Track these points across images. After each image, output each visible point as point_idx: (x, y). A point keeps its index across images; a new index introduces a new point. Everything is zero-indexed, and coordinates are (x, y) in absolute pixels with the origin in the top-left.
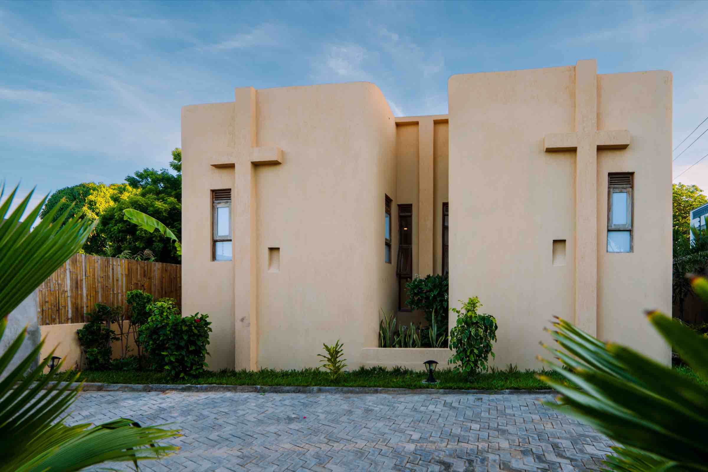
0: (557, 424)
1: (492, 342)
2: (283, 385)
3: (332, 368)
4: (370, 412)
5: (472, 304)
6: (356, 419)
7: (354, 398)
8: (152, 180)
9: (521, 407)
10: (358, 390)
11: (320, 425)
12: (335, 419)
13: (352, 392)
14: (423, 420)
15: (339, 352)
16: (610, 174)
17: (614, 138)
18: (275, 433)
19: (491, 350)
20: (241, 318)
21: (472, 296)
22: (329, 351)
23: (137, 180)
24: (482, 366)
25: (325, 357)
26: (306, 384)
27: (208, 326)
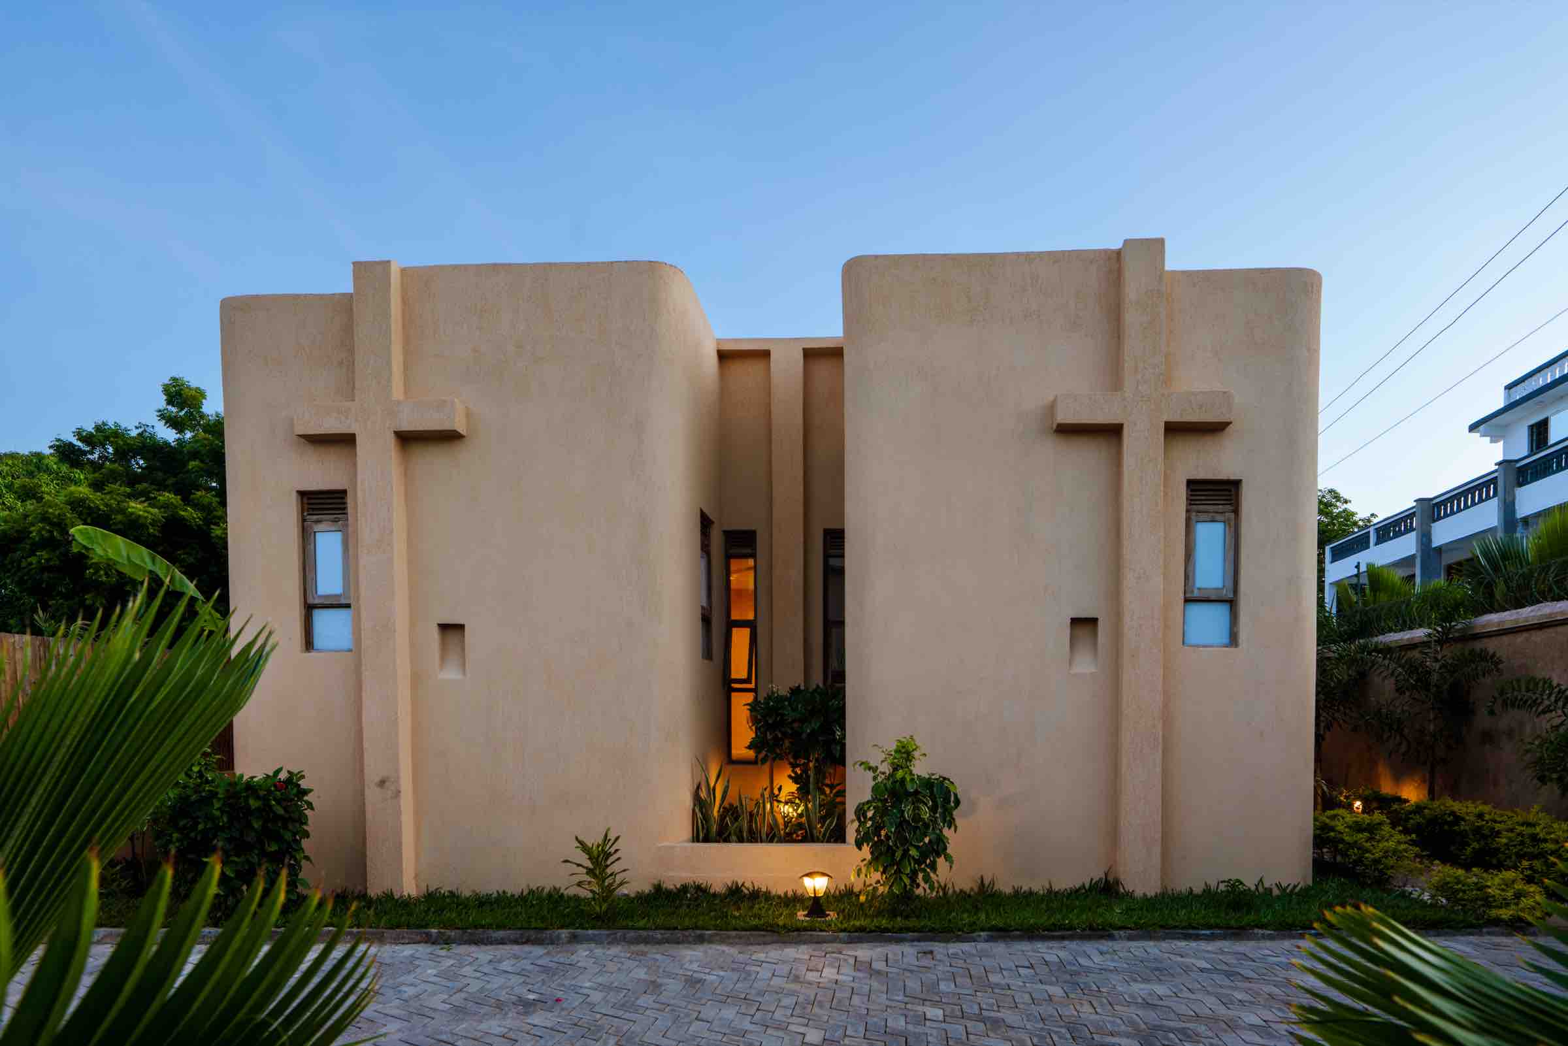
0: (1102, 1005)
1: (947, 832)
2: (490, 926)
3: (596, 889)
4: (698, 986)
5: (905, 754)
6: (672, 1002)
7: (655, 953)
8: (116, 451)
9: (1020, 969)
10: (659, 936)
11: (598, 1016)
12: (627, 1002)
13: (646, 941)
14: (820, 1002)
15: (610, 855)
16: (1190, 483)
17: (1201, 407)
18: (503, 1036)
19: (946, 848)
20: (377, 779)
21: (904, 736)
22: (588, 854)
23: (80, 449)
24: (926, 883)
25: (579, 865)
26: (542, 925)
27: (306, 798)
